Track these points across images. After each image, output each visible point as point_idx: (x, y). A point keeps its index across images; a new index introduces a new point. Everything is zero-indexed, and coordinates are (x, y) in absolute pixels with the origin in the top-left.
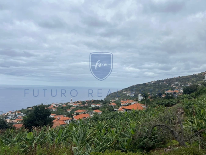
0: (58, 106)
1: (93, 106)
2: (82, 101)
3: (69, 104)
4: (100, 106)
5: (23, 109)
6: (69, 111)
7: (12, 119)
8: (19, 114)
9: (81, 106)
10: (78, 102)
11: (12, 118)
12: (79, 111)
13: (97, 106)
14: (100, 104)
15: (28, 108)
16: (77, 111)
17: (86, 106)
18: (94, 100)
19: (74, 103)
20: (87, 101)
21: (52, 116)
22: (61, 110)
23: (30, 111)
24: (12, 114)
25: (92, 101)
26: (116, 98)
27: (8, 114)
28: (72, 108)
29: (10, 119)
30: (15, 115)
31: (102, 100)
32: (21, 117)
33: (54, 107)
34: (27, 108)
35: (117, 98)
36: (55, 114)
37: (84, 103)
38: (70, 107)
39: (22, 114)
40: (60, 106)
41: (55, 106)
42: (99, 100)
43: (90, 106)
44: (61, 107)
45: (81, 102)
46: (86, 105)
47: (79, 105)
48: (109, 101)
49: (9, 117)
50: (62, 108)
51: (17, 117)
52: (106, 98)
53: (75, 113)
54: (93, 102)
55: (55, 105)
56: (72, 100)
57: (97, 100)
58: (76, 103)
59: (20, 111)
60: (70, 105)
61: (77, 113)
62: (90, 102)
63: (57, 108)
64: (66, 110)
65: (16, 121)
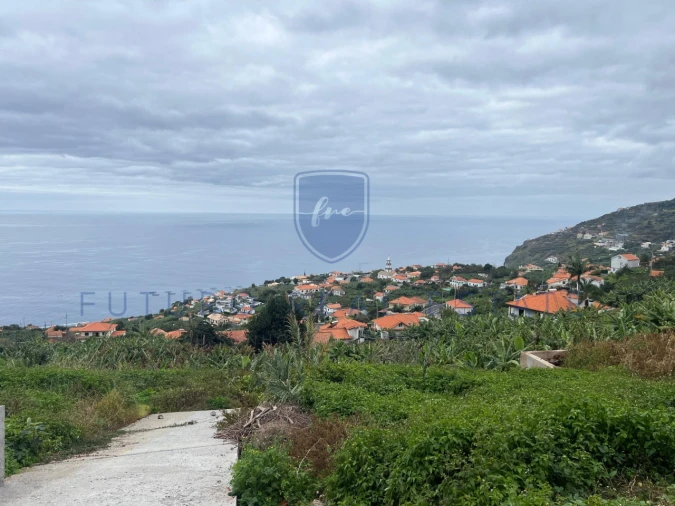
0: (348, 281)
1: (456, 283)
2: (424, 266)
3: (380, 276)
4: (480, 285)
5: (253, 286)
6: (379, 297)
7: (227, 314)
8: (244, 301)
9: (416, 283)
10: (410, 269)
11: (228, 311)
12: (402, 301)
13: (471, 283)
14: (481, 278)
15: (267, 282)
16: (395, 301)
17: (434, 283)
18: (462, 266)
19: (397, 271)
20: (440, 268)
21: (331, 311)
22: (356, 292)
23: (274, 293)
24: (225, 298)
25: (456, 267)
26: (549, 256)
27: (215, 298)
28: (389, 288)
29: (221, 313)
30: (234, 304)
31: (488, 268)
32: (249, 309)
33: (337, 283)
34: (262, 283)
35: (554, 254)
36: (338, 306)
37: (427, 273)
38: (384, 283)
39: (250, 300)
40: (353, 279)
41: (340, 279)
42: (480, 267)
43: (447, 285)
44: (355, 284)
45: (420, 269)
46: (433, 279)
47: (412, 279)
48: (513, 270)
49: (220, 307)
50: (360, 286)
51: (239, 309)
52: (512, 256)
53: (391, 307)
54: (457, 273)
55: (341, 275)
56: (389, 264)
57: (474, 266)
58: (404, 272)
59: (246, 291)
60: (385, 277)
61: (395, 305)
62: (447, 272)
63: (344, 287)
64: (370, 294)
65: (237, 319)
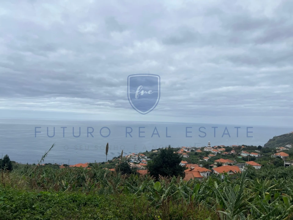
0: (190, 151)
1: (244, 154)
2: (226, 146)
3: (205, 150)
4: (256, 156)
5: (147, 151)
6: (206, 159)
7: (135, 163)
8: (143, 158)
9: (224, 153)
10: (219, 147)
11: (136, 162)
12: (221, 160)
13: (252, 155)
14: (256, 152)
15: (153, 150)
16: (218, 161)
17: (232, 154)
18: (246, 146)
19: (213, 148)
20: (234, 147)
21: (183, 164)
22: (194, 156)
23: (156, 155)
24: (135, 156)
25: (243, 147)
26: (287, 144)
27: (131, 156)
28: (210, 155)
29: (133, 163)
30: (139, 159)
31: (260, 148)
32: (145, 161)
33: (185, 152)
34: (151, 151)
35: (289, 144)
36: (186, 162)
37: (228, 149)
38: (207, 153)
39: (146, 157)
40: (192, 151)
41: (186, 150)
42: (256, 147)
43: (239, 155)
44: (194, 153)
45: (224, 147)
46: (232, 152)
47: (221, 152)
48: (273, 149)
49: (133, 160)
50: (196, 154)
51: (141, 161)
52: (267, 144)
53: (216, 163)
54: (244, 149)
55: (186, 149)
56: (210, 144)
57: (252, 146)
58: (216, 148)
59: (144, 154)
60: (208, 150)
61: (218, 163)
62: (239, 149)
63: (188, 154)
64: (201, 158)
65: (139, 166)
